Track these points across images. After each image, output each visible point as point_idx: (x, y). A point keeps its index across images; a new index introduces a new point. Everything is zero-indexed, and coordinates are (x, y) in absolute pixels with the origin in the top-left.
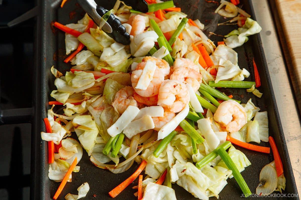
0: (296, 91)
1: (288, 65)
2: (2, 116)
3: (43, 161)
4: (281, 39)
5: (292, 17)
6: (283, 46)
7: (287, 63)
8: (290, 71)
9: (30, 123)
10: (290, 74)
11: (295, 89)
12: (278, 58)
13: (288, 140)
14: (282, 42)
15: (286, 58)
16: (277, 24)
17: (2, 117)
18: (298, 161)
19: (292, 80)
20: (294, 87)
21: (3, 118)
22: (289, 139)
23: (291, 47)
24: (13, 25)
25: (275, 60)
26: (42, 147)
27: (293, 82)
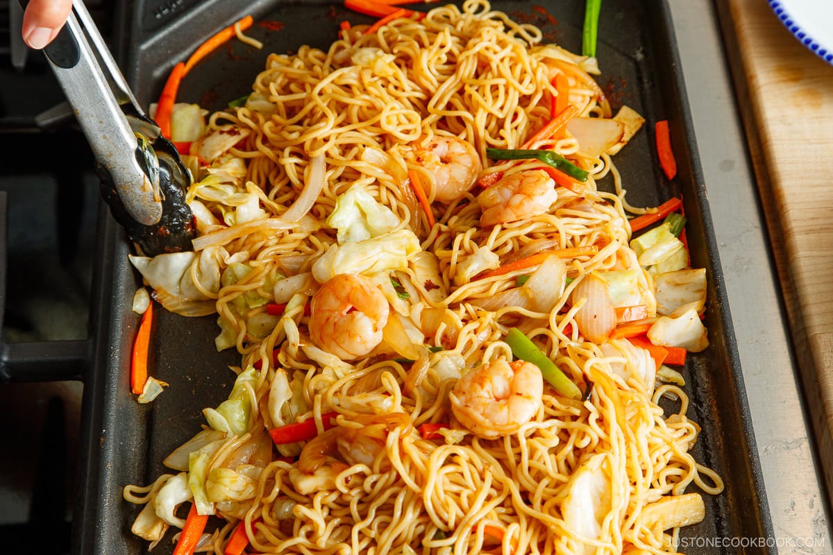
0: (793, 322)
1: (776, 252)
2: (5, 358)
3: (104, 481)
4: (760, 183)
5: (789, 125)
6: (764, 200)
7: (774, 245)
8: (779, 267)
9: (80, 380)
10: (781, 275)
11: (791, 315)
12: (748, 231)
13: (766, 450)
14: (761, 190)
15: (771, 232)
16: (751, 143)
17: (5, 362)
18: (793, 507)
19: (784, 290)
20: (789, 309)
21: (9, 365)
22: (770, 447)
23: (785, 204)
24: (50, 121)
25: (740, 236)
26: (104, 443)
27: (786, 297)
